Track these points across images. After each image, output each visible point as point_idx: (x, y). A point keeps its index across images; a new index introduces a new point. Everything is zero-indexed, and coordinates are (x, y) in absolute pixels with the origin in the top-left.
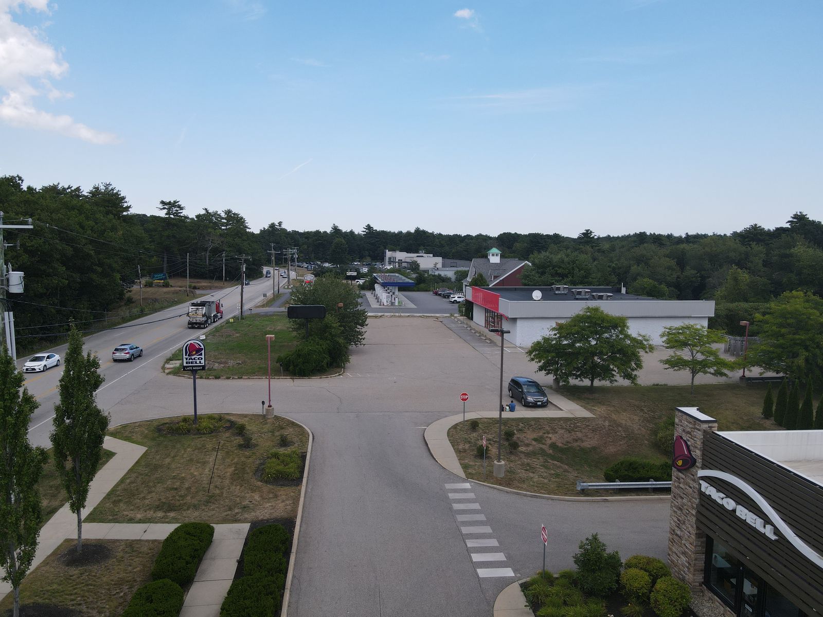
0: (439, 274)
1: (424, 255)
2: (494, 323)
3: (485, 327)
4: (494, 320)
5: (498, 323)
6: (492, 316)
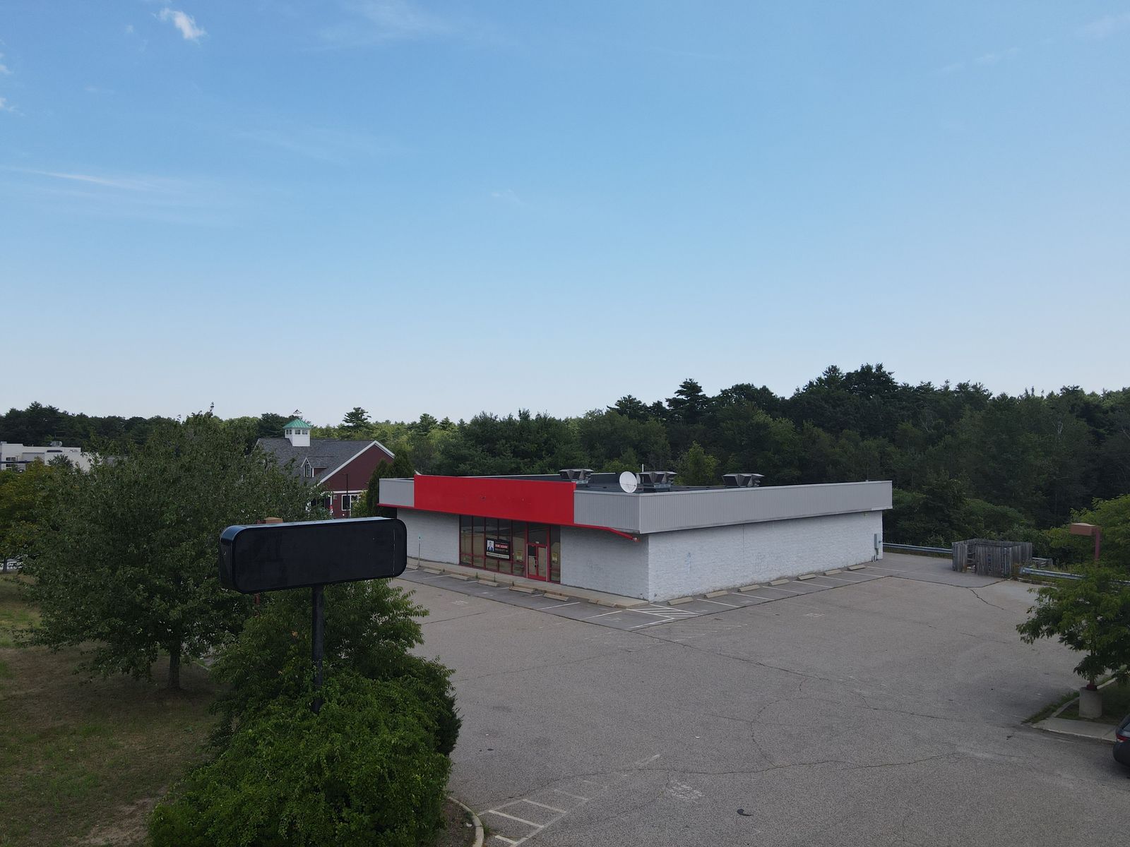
1: (63, 448)
2: (510, 552)
3: (461, 563)
4: (506, 547)
5: (533, 552)
6: (496, 538)
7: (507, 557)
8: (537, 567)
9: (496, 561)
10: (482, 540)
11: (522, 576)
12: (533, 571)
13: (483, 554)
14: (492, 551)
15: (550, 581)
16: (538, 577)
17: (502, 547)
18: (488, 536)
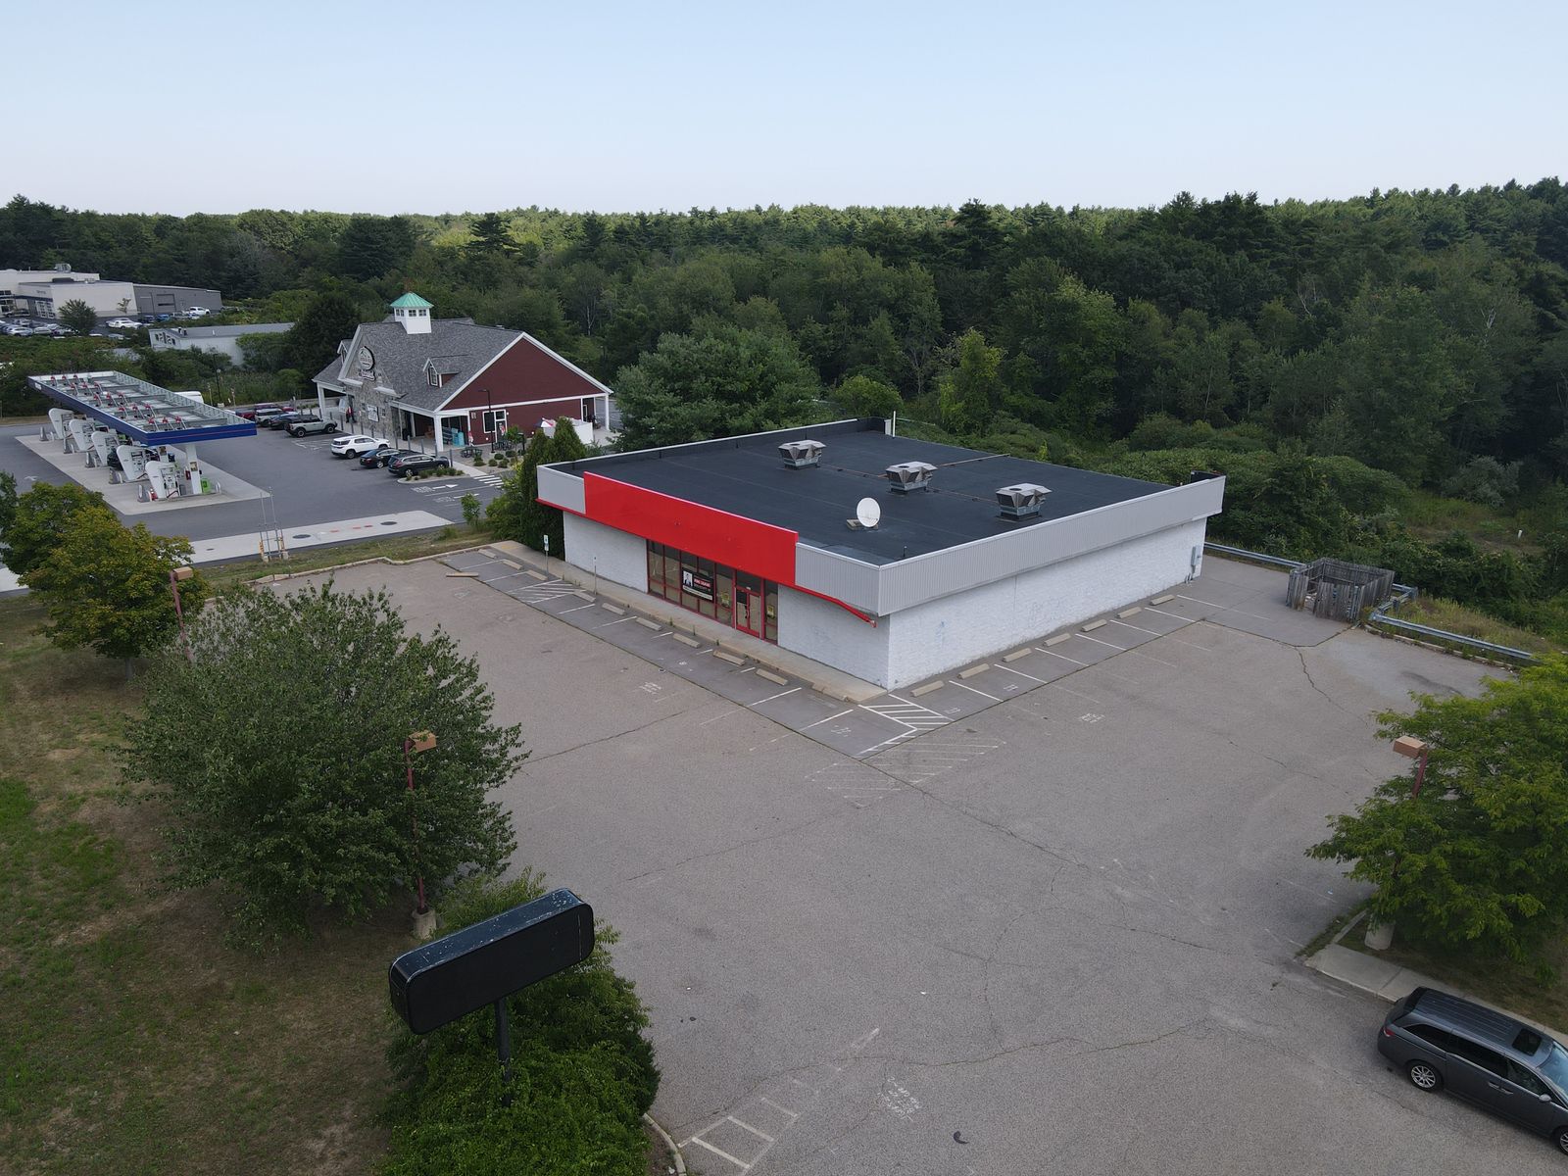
0: (193, 347)
1: (74, 276)
2: (713, 591)
3: (650, 592)
4: (708, 585)
5: (743, 598)
6: (695, 570)
7: (710, 597)
8: (748, 618)
9: (696, 599)
10: (676, 569)
11: (728, 623)
12: (742, 622)
13: (679, 587)
14: (689, 586)
15: (765, 638)
16: (747, 630)
17: (703, 583)
18: (685, 566)
